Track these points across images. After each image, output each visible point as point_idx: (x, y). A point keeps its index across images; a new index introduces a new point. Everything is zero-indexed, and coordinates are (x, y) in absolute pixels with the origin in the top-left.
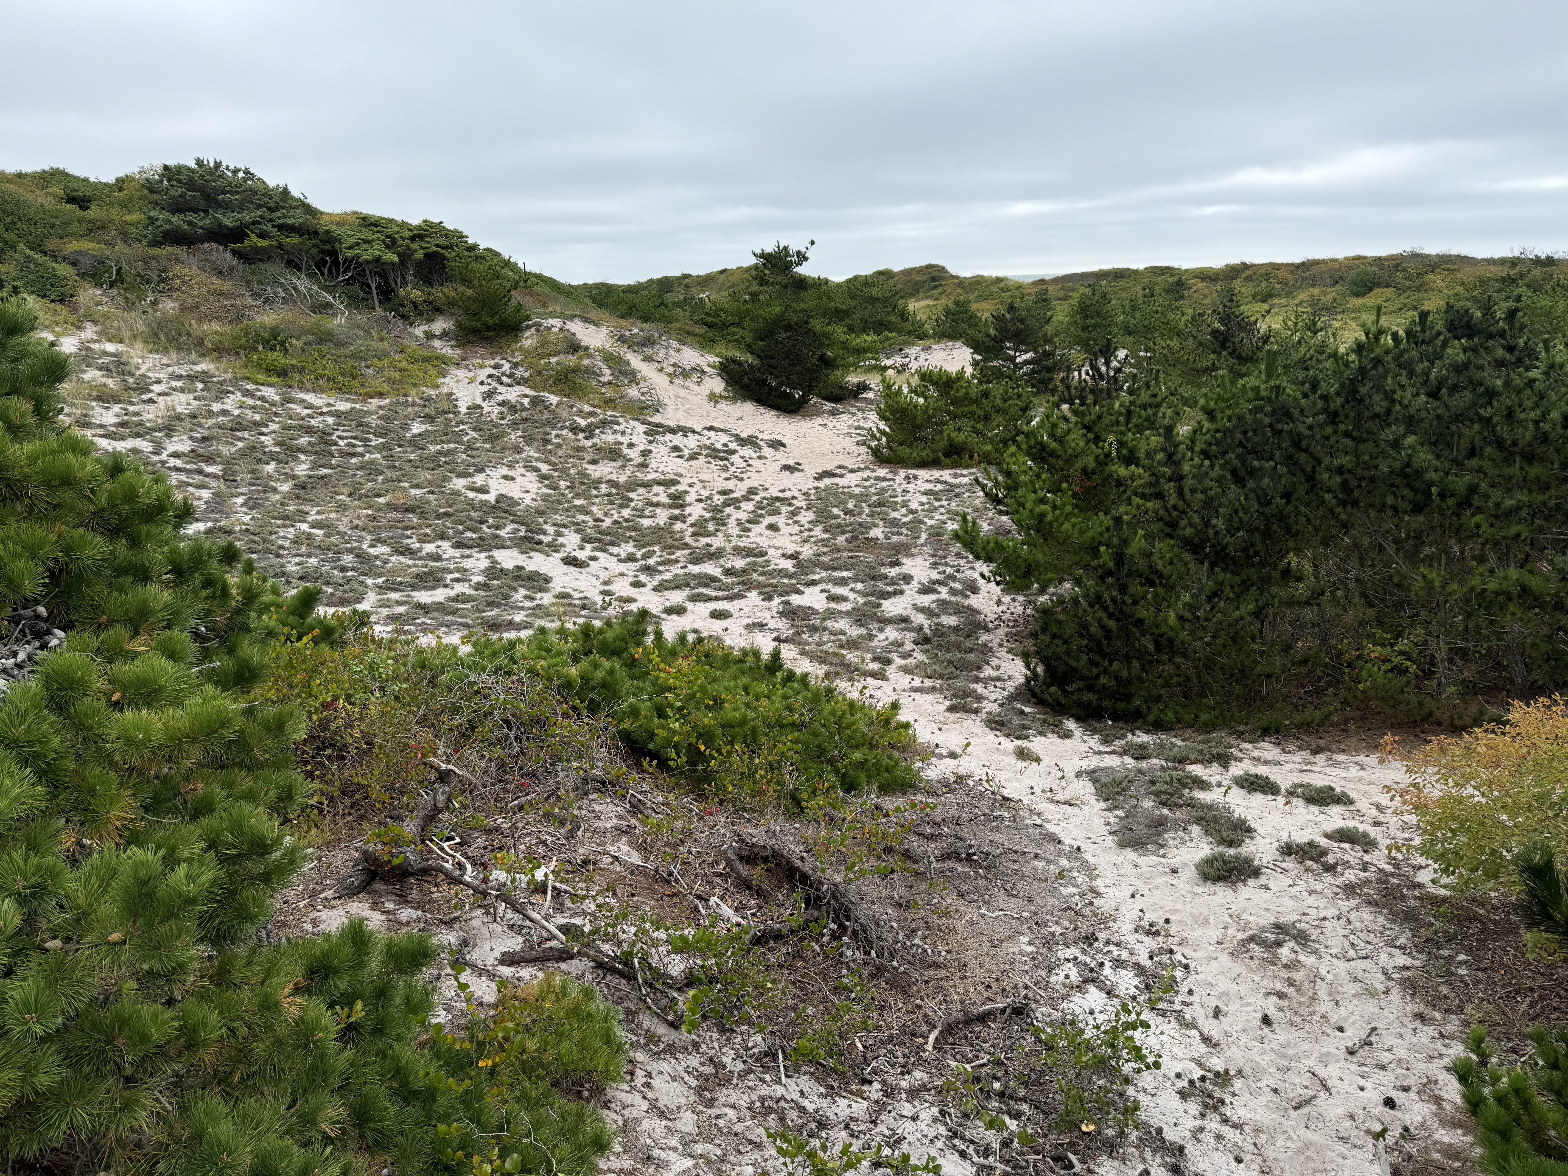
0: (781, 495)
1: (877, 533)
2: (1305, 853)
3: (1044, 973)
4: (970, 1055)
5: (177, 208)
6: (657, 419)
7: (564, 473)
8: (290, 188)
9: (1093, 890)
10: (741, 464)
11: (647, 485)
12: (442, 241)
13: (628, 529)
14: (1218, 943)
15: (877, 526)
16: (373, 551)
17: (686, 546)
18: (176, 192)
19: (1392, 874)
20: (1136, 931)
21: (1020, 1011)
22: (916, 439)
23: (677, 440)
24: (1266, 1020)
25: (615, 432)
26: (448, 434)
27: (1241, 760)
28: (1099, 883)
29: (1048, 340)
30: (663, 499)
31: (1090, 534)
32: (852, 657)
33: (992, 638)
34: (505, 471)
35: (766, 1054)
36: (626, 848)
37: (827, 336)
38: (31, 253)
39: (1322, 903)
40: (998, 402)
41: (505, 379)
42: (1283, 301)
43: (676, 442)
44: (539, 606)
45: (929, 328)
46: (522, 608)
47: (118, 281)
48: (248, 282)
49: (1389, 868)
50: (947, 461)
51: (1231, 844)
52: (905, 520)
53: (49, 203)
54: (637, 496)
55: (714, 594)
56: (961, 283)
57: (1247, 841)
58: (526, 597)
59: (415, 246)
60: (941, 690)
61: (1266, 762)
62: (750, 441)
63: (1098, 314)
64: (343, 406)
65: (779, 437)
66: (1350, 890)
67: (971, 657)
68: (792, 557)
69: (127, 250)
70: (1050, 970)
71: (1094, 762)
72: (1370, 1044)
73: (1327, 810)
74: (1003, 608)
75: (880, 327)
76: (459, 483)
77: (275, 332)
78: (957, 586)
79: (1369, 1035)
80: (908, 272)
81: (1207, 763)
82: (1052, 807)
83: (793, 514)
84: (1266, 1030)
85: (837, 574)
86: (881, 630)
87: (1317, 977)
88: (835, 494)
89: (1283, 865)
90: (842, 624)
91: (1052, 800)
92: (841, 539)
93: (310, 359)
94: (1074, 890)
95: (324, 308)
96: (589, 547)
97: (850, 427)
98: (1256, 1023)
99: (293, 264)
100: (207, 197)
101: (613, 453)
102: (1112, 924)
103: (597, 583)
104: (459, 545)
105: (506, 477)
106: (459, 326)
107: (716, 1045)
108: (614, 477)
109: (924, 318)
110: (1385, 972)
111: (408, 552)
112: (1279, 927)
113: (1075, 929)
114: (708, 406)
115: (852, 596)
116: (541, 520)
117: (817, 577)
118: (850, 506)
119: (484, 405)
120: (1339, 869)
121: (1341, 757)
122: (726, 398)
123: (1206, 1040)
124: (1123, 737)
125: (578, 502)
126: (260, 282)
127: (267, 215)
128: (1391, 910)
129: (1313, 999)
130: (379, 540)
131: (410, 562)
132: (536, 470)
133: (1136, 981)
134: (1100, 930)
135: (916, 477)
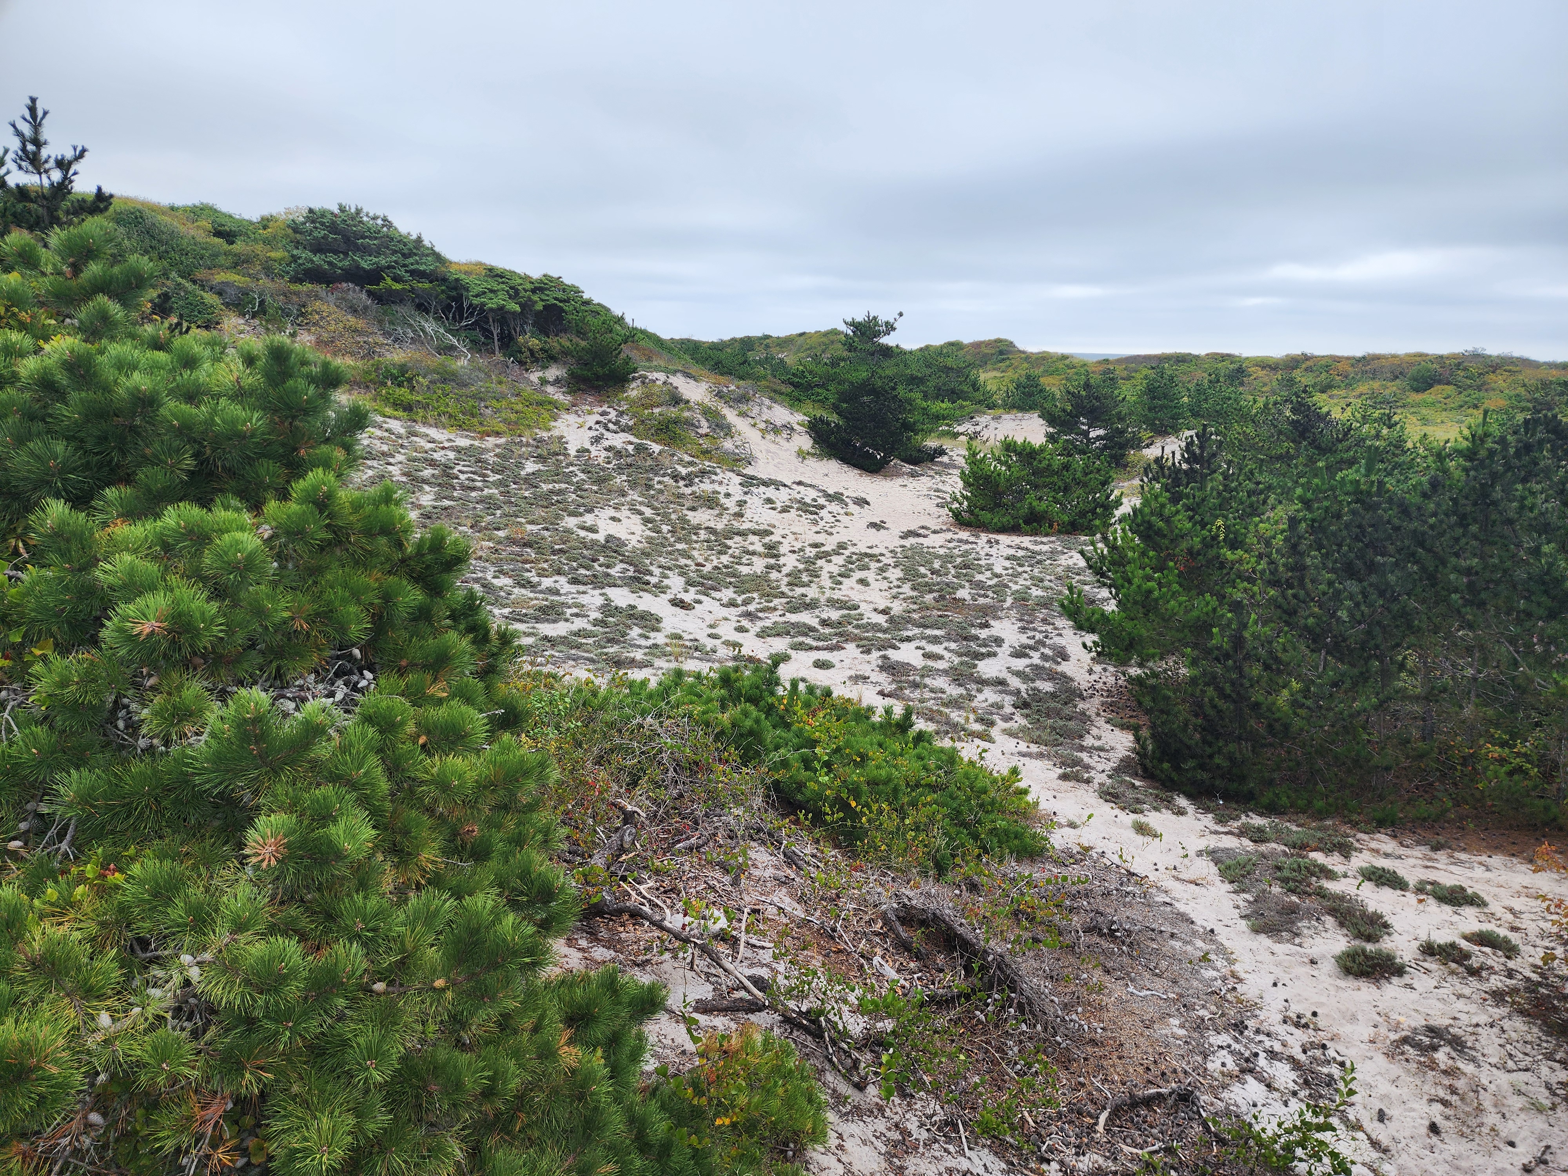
0: (869, 551)
1: (963, 594)
2: (1449, 955)
3: (1199, 1059)
4: (1139, 1140)
5: (318, 248)
6: (749, 471)
7: (666, 517)
8: (424, 237)
9: (1233, 975)
10: (828, 518)
11: (743, 534)
12: (560, 295)
13: (728, 575)
14: (1372, 1042)
15: (963, 587)
16: (495, 582)
17: (783, 595)
18: (320, 233)
19: (1539, 984)
20: (1285, 1022)
21: (1185, 1098)
22: (998, 505)
23: (770, 492)
24: (1434, 1128)
25: (713, 482)
26: (558, 475)
27: (1360, 851)
28: (1237, 967)
29: (1121, 419)
30: (758, 547)
31: (1195, 613)
32: (956, 716)
33: (1091, 706)
34: (612, 512)
35: (947, 1123)
36: (787, 900)
37: (910, 401)
38: (183, 281)
39: (1473, 1008)
40: (1079, 475)
41: (611, 426)
42: (1342, 393)
43: (768, 495)
44: (656, 646)
45: (998, 399)
46: (640, 647)
47: (261, 311)
48: (380, 322)
49: (1535, 977)
50: (1027, 528)
51: (1369, 939)
52: (990, 583)
53: (202, 237)
54: (735, 543)
55: (815, 644)
56: (1028, 358)
57: (1386, 937)
58: (641, 635)
59: (535, 298)
60: (1049, 757)
61: (1387, 855)
62: (836, 497)
63: (1165, 396)
64: (463, 442)
65: (863, 495)
66: (1498, 996)
67: (1071, 724)
68: (885, 612)
69: (270, 285)
70: (1206, 1057)
71: (1213, 842)
72: (1545, 1162)
73: (1460, 910)
74: (1095, 677)
75: (954, 395)
76: (571, 522)
77: (403, 369)
78: (1047, 651)
79: (1544, 1153)
80: (977, 345)
81: (1328, 851)
82: (1177, 885)
83: (882, 570)
84: (1435, 1139)
85: (929, 632)
86: (980, 691)
87: (1477, 1088)
88: (921, 554)
89: (1426, 965)
90: (941, 682)
91: (1178, 879)
92: (929, 598)
93: (435, 397)
94: (1215, 974)
95: (449, 349)
96: (692, 590)
97: (930, 489)
98: (1424, 1130)
99: (422, 308)
100: (347, 240)
101: (711, 502)
102: (1257, 1012)
103: (704, 625)
104: (574, 581)
105: (613, 519)
106: (572, 375)
107: (899, 1110)
108: (712, 524)
109: (995, 389)
110: (1548, 1086)
111: (532, 586)
112: (1432, 1030)
113: (1223, 1015)
114: (796, 461)
115: (947, 655)
116: (648, 562)
117: (910, 634)
118: (937, 565)
119: (592, 449)
120: (1484, 974)
121: (1463, 856)
122: (813, 455)
123: (1375, 1144)
124: (1237, 818)
125: (680, 546)
126: (391, 323)
127: (401, 261)
128: (1545, 1022)
129: (1479, 1109)
130: (501, 572)
131: (532, 595)
132: (641, 513)
133: (1293, 1075)
134: (1248, 1018)
135: (997, 542)
